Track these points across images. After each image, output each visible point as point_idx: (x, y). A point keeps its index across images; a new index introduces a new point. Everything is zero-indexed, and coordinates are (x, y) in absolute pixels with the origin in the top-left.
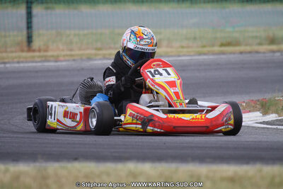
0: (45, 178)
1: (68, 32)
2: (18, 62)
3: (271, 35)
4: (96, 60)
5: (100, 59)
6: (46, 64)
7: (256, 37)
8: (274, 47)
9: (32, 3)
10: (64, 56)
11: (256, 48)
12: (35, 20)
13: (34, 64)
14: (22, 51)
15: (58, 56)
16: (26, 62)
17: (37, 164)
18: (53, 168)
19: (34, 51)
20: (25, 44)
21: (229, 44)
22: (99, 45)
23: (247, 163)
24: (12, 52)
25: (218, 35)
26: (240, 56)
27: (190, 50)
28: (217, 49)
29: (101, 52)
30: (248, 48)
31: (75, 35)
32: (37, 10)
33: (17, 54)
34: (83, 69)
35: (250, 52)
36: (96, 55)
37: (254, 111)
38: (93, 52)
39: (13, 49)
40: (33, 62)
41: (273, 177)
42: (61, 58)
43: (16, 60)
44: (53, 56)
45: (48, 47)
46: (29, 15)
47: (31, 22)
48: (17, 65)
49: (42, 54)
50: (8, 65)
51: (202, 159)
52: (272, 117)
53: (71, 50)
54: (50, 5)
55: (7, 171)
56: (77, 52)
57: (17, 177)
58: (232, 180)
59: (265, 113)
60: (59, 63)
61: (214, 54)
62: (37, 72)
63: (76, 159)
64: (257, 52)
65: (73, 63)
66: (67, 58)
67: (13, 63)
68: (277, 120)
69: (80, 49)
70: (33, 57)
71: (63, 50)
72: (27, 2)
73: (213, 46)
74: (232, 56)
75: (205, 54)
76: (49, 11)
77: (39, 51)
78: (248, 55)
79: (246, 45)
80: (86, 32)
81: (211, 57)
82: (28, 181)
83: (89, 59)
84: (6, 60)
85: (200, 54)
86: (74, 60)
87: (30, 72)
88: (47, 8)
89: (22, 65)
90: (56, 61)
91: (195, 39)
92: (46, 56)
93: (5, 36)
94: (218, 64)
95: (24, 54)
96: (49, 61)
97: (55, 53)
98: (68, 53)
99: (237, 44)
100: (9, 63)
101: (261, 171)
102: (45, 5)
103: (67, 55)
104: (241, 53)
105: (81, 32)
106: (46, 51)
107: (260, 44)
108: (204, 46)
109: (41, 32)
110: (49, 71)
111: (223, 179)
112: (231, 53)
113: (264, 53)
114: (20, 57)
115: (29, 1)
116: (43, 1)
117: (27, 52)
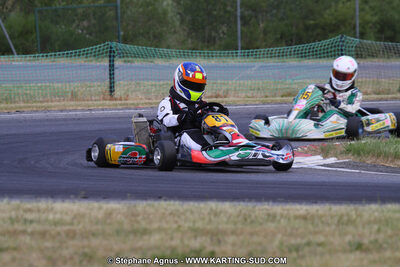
0: (135, 215)
1: (146, 83)
2: (103, 110)
9: (114, 57)
10: (142, 104)
12: (116, 71)
14: (104, 99)
15: (138, 104)
18: (141, 205)
19: (116, 99)
20: (108, 93)
21: (290, 95)
23: (316, 203)
24: (96, 100)
25: (279, 87)
27: (254, 99)
28: (279, 99)
31: (152, 85)
32: (118, 63)
37: (315, 155)
39: (97, 98)
40: (116, 109)
41: (342, 216)
42: (141, 106)
43: (100, 108)
44: (133, 104)
45: (128, 96)
46: (112, 67)
47: (113, 74)
48: (101, 112)
49: (123, 102)
50: (94, 112)
52: (332, 160)
53: (150, 99)
54: (130, 59)
55: (100, 208)
56: (155, 101)
57: (109, 214)
58: (304, 218)
59: (325, 157)
60: (138, 111)
61: (276, 104)
62: (119, 118)
63: (160, 198)
65: (152, 110)
66: (146, 106)
67: (98, 110)
69: (157, 98)
70: (116, 105)
71: (142, 99)
72: (110, 57)
73: (275, 96)
75: (268, 104)
76: (128, 64)
77: (121, 100)
80: (161, 83)
81: (275, 106)
84: (92, 108)
85: (264, 104)
88: (128, 62)
89: (106, 112)
90: (136, 109)
91: (259, 89)
92: (127, 104)
93: (90, 87)
95: (107, 102)
96: (130, 109)
97: (135, 102)
98: (147, 101)
100: (94, 110)
101: (330, 209)
102: (126, 59)
103: (146, 104)
105: (157, 83)
106: (126, 100)
108: (266, 97)
109: (121, 82)
111: (296, 217)
114: (103, 105)
115: (111, 55)
116: (124, 55)
117: (110, 100)
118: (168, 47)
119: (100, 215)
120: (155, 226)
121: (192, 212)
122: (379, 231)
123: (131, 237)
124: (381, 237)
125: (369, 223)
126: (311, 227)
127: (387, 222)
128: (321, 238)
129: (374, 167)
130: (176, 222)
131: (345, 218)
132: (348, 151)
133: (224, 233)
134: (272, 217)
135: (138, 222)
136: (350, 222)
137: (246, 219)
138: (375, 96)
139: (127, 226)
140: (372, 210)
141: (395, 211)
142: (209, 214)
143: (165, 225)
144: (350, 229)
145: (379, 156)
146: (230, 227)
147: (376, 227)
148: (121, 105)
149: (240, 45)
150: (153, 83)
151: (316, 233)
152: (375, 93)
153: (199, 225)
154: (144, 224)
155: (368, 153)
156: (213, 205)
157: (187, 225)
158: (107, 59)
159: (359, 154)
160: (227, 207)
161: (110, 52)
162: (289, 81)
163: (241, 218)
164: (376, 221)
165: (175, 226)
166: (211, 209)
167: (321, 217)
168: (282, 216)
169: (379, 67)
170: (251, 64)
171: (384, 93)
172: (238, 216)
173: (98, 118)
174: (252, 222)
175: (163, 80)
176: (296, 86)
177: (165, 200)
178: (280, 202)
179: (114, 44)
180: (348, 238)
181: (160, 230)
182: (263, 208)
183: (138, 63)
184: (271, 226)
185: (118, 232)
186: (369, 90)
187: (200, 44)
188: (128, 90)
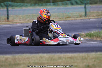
0: (15, 59)
1: (19, 15)
2: (5, 25)
3: (80, 14)
4: (28, 23)
5: (29, 23)
6: (13, 25)
7: (76, 15)
8: (81, 18)
9: (8, 7)
10: (18, 22)
11: (76, 18)
12: (9, 12)
13: (10, 25)
14: (6, 21)
15: (17, 23)
16: (7, 25)
17: (12, 55)
18: (17, 56)
19: (9, 21)
20: (6, 19)
21: (68, 18)
22: (29, 19)
24: (3, 22)
25: (64, 15)
26: (71, 21)
27: (56, 19)
28: (64, 19)
29: (29, 21)
30: (74, 19)
31: (21, 16)
32: (10, 9)
33: (4, 22)
34: (24, 26)
35: (74, 20)
36: (28, 22)
38: (27, 21)
39: (3, 21)
40: (9, 25)
41: (83, 57)
42: (18, 23)
43: (4, 24)
44: (15, 23)
45: (13, 20)
46: (8, 10)
47: (8, 13)
48: (5, 26)
49: (12, 22)
50: (2, 26)
51: (61, 52)
53: (21, 21)
54: (14, 7)
55: (3, 57)
56: (22, 21)
57: (6, 59)
58: (71, 58)
60: (17, 25)
61: (63, 21)
62: (11, 27)
63: (24, 53)
64: (76, 20)
65: (21, 24)
66: (19, 23)
67: (4, 25)
68: (83, 40)
69: (23, 20)
70: (9, 23)
71: (18, 21)
72: (7, 7)
73: (63, 18)
74: (69, 21)
75: (61, 21)
76: (13, 9)
77: (11, 21)
78: (74, 21)
79: (73, 18)
80: (24, 15)
81: (63, 22)
82: (10, 60)
83: (26, 23)
84: (1, 24)
85: (59, 21)
86: (22, 24)
87: (8, 27)
88: (13, 8)
89: (6, 26)
90: (16, 24)
91: (57, 16)
92: (13, 23)
94: (65, 24)
95: (7, 22)
96: (14, 24)
97: (16, 22)
98: (20, 21)
99: (70, 17)
100: (2, 25)
102: (12, 7)
103: (19, 22)
104: (72, 20)
105: (23, 15)
106: (13, 21)
107: (77, 17)
108: (60, 19)
109: (11, 15)
110: (14, 27)
111: (68, 58)
112: (69, 20)
113: (78, 20)
114: (5, 23)
115: (7, 6)
116: (12, 6)
117: (8, 21)
118: (27, 3)
119: (4, 59)
120: (22, 62)
121: (34, 57)
122: (95, 61)
123: (14, 66)
124: (95, 63)
125: (92, 59)
126: (72, 61)
127: (97, 58)
128: (76, 64)
129: (96, 41)
130: (29, 61)
131: (84, 58)
132: (87, 36)
133: (44, 63)
134: (60, 58)
135: (16, 61)
136: (86, 58)
137: (51, 59)
138: (96, 17)
139: (12, 63)
140: (93, 54)
141: (100, 55)
142: (40, 58)
143: (25, 62)
144: (85, 61)
145: (97, 37)
146: (46, 62)
147: (94, 60)
148: (11, 23)
149: (51, 1)
150: (22, 15)
151: (74, 62)
152: (97, 16)
153: (36, 61)
154: (18, 62)
155: (94, 36)
156: (41, 55)
157: (32, 62)
158: (6, 8)
159: (91, 37)
160: (45, 55)
161: (7, 5)
162: (67, 13)
163: (50, 59)
164: (94, 58)
165: (28, 62)
166: (40, 56)
167: (76, 57)
168: (63, 57)
169: (98, 7)
170: (55, 8)
171: (100, 16)
172: (49, 58)
173: (4, 28)
174: (54, 60)
175: (25, 14)
176: (70, 15)
177: (25, 54)
178: (63, 53)
179: (8, 2)
180: (85, 64)
181: (23, 63)
182: (57, 55)
183: (17, 9)
184: (60, 61)
185: (9, 65)
186: (95, 15)
187: (38, 2)
188: (13, 18)
